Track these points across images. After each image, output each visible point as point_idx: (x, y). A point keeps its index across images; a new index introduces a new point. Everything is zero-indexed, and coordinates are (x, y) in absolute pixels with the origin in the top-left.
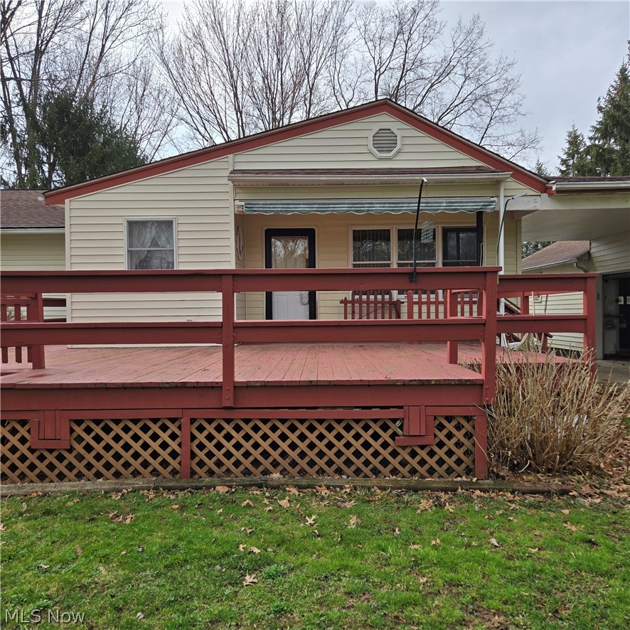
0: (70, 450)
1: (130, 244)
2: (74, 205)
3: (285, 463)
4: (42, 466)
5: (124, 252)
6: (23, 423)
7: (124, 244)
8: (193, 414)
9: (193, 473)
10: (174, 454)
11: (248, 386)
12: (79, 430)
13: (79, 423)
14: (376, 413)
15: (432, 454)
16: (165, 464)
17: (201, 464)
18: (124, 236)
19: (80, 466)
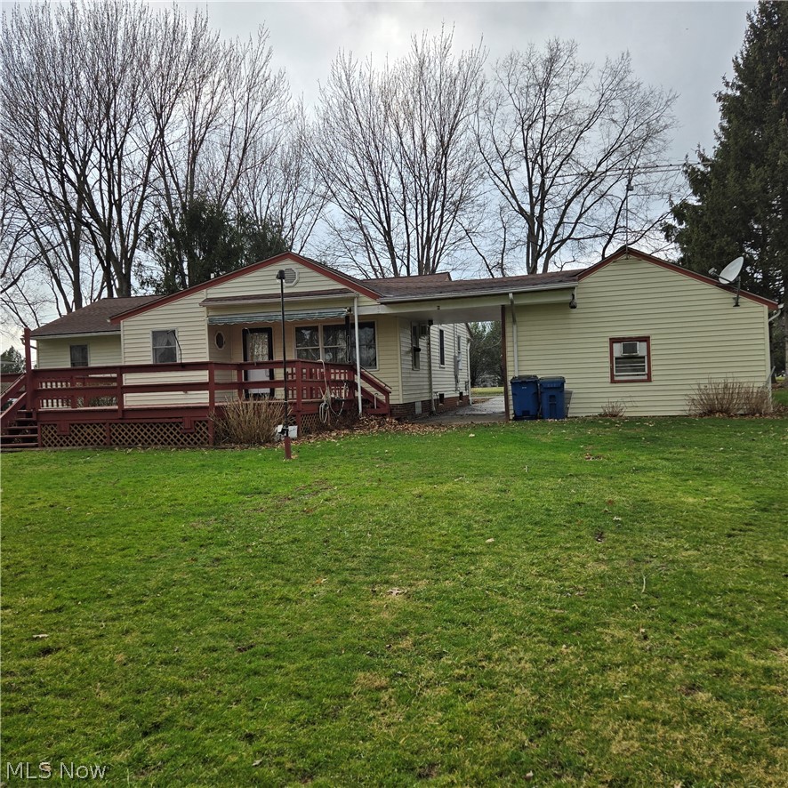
0: (70, 435)
1: (154, 345)
2: (126, 324)
3: (143, 441)
4: (61, 442)
5: (151, 349)
6: (55, 425)
7: (151, 345)
8: (110, 421)
9: (111, 444)
10: (105, 437)
11: (127, 410)
12: (73, 428)
13: (73, 425)
14: (174, 420)
15: (195, 436)
16: (102, 441)
17: (114, 441)
18: (151, 340)
19: (74, 442)
